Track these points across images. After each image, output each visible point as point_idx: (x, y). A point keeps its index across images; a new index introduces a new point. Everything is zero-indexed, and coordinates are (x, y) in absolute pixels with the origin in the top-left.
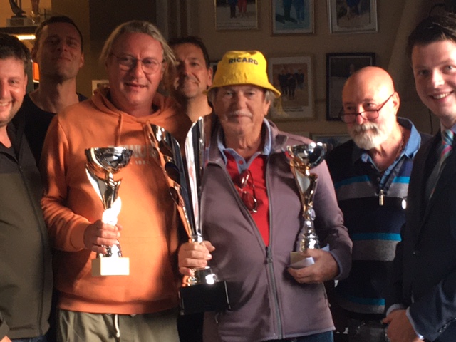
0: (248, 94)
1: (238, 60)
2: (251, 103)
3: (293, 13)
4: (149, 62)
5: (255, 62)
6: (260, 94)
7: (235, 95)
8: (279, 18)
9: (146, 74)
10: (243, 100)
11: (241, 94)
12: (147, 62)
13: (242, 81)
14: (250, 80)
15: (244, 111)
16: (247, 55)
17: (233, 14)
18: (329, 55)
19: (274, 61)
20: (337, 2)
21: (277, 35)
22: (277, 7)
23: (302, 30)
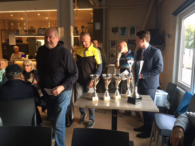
3: (123, 34)
8: (121, 34)
17: (114, 34)
18: (128, 40)
19: (120, 41)
20: (130, 32)
21: (121, 37)
22: (121, 33)
23: (124, 36)
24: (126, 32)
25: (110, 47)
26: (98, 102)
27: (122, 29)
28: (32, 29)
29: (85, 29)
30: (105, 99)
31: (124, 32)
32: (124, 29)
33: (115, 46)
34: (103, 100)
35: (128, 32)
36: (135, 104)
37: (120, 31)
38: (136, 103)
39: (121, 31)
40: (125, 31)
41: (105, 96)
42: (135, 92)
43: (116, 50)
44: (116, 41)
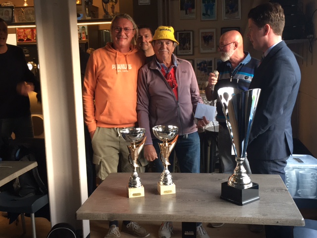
0: (167, 43)
1: (164, 29)
2: (168, 47)
4: (127, 29)
5: (170, 31)
6: (172, 43)
7: (162, 44)
8: (204, 15)
9: (125, 34)
10: (165, 46)
11: (165, 43)
12: (126, 29)
13: (165, 38)
14: (169, 38)
15: (166, 50)
16: (167, 28)
17: (186, 13)
18: (222, 28)
19: (201, 31)
20: (226, 8)
21: (203, 21)
22: (203, 11)
23: (212, 19)
26: (144, 202)
29: (111, 3)
31: (212, 9)
33: (190, 44)
36: (241, 205)
37: (200, 6)
38: (243, 203)
40: (214, 5)
42: (239, 172)
43: (192, 54)
44: (191, 33)
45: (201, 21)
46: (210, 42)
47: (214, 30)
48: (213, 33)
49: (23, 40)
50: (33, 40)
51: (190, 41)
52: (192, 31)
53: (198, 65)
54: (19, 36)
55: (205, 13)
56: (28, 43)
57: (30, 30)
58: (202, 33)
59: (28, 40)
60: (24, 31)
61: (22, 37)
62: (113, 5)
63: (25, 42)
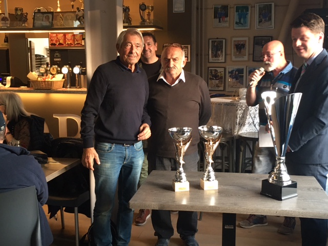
8: (237, 23)
17: (220, 22)
18: (255, 37)
19: (234, 39)
20: (259, 17)
21: (236, 29)
22: (236, 19)
23: (245, 28)
24: (249, 16)
25: (209, 55)
26: (188, 196)
27: (238, 9)
28: (19, 13)
29: (147, 11)
30: (205, 188)
31: (245, 18)
32: (243, 10)
33: (222, 52)
34: (201, 191)
35: (254, 15)
36: (281, 200)
37: (233, 15)
38: (283, 198)
39: (236, 14)
40: (247, 14)
41: (205, 179)
42: (279, 170)
43: (224, 61)
44: (224, 41)
45: (234, 29)
46: (242, 50)
47: (247, 39)
48: (245, 41)
49: (55, 45)
50: (65, 45)
51: (222, 48)
52: (225, 39)
53: (229, 73)
54: (52, 40)
55: (238, 21)
56: (61, 47)
57: (62, 35)
58: (234, 41)
59: (60, 44)
60: (57, 35)
61: (54, 42)
62: (149, 12)
63: (57, 47)
